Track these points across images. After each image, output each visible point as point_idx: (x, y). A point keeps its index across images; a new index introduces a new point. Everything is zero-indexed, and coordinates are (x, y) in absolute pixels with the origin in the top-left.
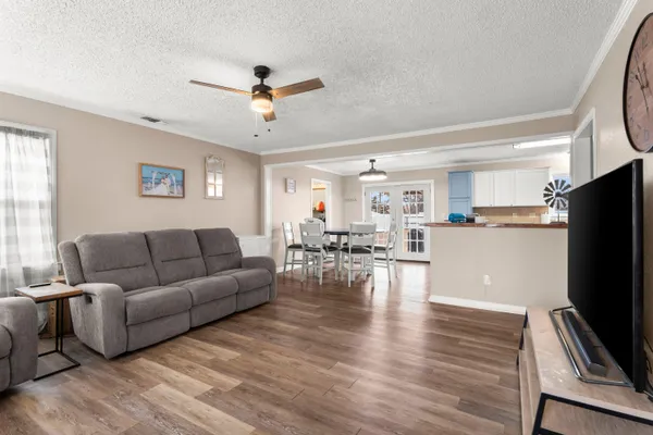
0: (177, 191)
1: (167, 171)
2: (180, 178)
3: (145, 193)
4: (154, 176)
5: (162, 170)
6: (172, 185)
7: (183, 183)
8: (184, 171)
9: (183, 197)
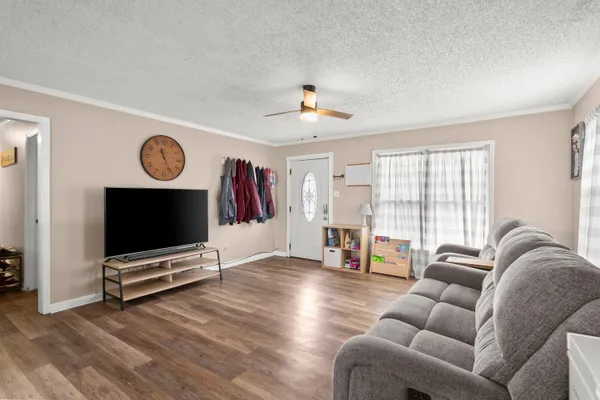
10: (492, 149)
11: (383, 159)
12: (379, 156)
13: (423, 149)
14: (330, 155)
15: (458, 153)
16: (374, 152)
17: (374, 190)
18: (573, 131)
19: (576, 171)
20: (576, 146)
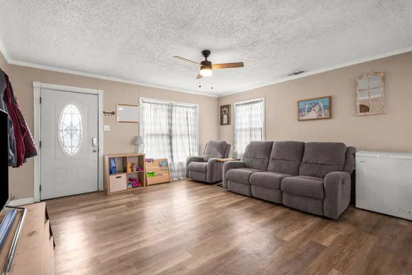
0: (324, 113)
1: (316, 101)
2: (327, 104)
3: (301, 118)
4: (307, 107)
5: (311, 102)
6: (320, 110)
7: (330, 107)
8: (330, 98)
9: (330, 117)
10: (198, 108)
11: (146, 104)
12: (144, 102)
13: (169, 102)
14: (101, 92)
15: (185, 108)
16: (141, 98)
17: (141, 126)
18: (222, 107)
19: (225, 121)
20: (224, 113)
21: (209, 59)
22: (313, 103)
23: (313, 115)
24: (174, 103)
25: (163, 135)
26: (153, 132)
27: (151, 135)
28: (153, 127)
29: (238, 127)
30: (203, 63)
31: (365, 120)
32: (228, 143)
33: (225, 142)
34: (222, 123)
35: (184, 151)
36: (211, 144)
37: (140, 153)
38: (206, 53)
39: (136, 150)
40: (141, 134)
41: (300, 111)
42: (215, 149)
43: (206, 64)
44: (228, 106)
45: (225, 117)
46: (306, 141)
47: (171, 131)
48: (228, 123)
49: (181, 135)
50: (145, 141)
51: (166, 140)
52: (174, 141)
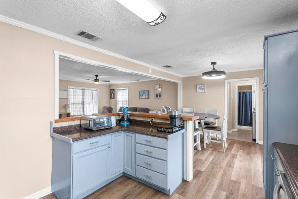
3: (140, 98)
4: (142, 93)
7: (148, 94)
8: (149, 91)
9: (149, 98)
10: (98, 90)
12: (70, 88)
13: (83, 88)
15: (91, 91)
16: (68, 86)
17: (68, 100)
18: (111, 90)
19: (112, 97)
20: (112, 93)
21: (98, 78)
22: (144, 92)
23: (144, 97)
24: (86, 88)
25: (79, 104)
26: (74, 102)
27: (73, 104)
28: (74, 99)
29: (118, 100)
30: (95, 79)
31: (159, 99)
32: (112, 107)
33: (110, 107)
34: (111, 98)
35: (91, 111)
36: (105, 108)
37: (67, 112)
38: (97, 76)
39: (66, 111)
40: (68, 104)
41: (140, 95)
42: (106, 110)
43: (96, 80)
44: (114, 90)
45: (113, 94)
46: (138, 107)
47: (84, 102)
48: (114, 98)
49: (89, 104)
50: (70, 106)
51: (81, 106)
52: (85, 106)
